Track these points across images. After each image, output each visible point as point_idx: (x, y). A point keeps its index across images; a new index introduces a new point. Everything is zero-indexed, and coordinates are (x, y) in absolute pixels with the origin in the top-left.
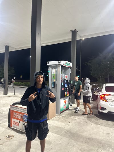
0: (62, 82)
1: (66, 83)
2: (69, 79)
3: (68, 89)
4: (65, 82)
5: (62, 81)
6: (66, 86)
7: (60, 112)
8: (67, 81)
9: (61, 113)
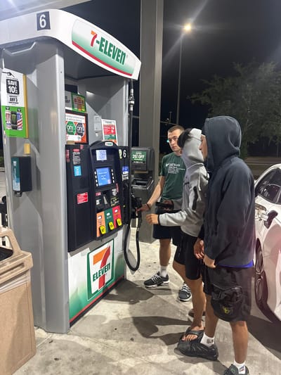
0: (76, 160)
1: (102, 165)
2: (125, 144)
3: (114, 192)
4: (101, 155)
5: (76, 152)
6: (103, 177)
7: (66, 321)
8: (112, 151)
9: (72, 323)
